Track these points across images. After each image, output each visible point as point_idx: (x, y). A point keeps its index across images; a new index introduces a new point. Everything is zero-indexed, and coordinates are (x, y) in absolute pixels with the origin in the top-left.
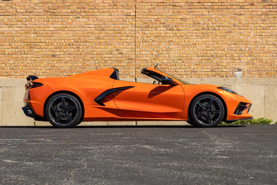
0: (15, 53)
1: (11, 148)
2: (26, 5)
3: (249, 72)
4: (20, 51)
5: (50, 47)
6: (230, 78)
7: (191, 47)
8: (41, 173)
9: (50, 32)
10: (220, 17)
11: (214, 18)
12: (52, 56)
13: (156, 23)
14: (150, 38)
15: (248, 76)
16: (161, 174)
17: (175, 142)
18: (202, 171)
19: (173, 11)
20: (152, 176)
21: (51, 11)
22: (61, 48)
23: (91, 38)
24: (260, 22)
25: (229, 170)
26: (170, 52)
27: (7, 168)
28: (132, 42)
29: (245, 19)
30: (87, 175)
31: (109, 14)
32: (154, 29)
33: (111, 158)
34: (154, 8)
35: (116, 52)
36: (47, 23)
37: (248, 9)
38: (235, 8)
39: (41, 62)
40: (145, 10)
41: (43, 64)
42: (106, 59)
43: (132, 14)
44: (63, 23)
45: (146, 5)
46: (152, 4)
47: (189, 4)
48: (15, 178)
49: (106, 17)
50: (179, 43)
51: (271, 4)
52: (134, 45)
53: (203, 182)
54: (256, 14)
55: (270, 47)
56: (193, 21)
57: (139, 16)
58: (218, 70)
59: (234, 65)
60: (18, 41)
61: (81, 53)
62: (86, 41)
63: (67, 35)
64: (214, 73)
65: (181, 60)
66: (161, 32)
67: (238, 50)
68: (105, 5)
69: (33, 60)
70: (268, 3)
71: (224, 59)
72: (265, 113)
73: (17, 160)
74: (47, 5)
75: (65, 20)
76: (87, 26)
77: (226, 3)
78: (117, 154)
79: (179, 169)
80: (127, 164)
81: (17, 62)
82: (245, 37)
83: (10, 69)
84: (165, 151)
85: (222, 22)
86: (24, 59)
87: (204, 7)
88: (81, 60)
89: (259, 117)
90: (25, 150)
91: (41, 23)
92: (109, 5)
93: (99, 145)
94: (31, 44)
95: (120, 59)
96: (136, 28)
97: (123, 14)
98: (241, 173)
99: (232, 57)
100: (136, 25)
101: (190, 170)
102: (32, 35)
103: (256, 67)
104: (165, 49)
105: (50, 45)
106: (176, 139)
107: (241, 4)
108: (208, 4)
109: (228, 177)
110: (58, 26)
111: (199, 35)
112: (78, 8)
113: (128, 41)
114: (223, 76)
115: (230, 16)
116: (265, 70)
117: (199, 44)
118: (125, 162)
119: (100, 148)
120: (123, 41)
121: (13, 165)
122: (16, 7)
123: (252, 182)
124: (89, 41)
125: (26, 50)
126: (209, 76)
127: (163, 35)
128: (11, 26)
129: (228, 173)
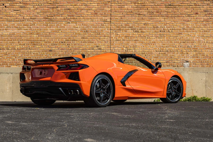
0: (23, 48)
1: (13, 114)
2: (31, 14)
3: (194, 63)
4: (26, 47)
5: (48, 44)
6: (180, 67)
7: (151, 44)
8: (31, 130)
9: (48, 33)
10: (173, 22)
11: (168, 23)
12: (50, 51)
13: (126, 27)
14: (122, 38)
15: (193, 66)
16: (122, 131)
17: (136, 111)
18: (153, 129)
19: (138, 18)
20: (114, 132)
21: (49, 18)
22: (56, 45)
23: (78, 38)
24: (202, 26)
25: (174, 129)
26: (136, 48)
27: (7, 127)
28: (108, 40)
29: (191, 24)
30: (66, 131)
31: (92, 20)
32: (124, 31)
33: (86, 121)
34: (124, 16)
35: (96, 48)
36: (46, 27)
37: (193, 17)
38: (184, 16)
39: (41, 55)
40: (118, 18)
41: (43, 57)
42: (89, 53)
43: (108, 20)
44: (58, 27)
45: (119, 13)
46: (123, 13)
47: (150, 13)
48: (11, 133)
49: (89, 22)
50: (143, 42)
51: (210, 13)
52: (109, 43)
53: (152, 136)
54: (200, 21)
55: (210, 45)
56: (153, 25)
57: (113, 22)
58: (172, 62)
59: (183, 57)
60: (25, 40)
61: (71, 49)
62: (74, 40)
63: (61, 35)
64: (168, 64)
65: (144, 54)
66: (129, 33)
67: (186, 47)
68: (88, 14)
69: (35, 54)
70: (208, 13)
71: (176, 53)
72: (206, 93)
73: (16, 122)
74: (46, 13)
75: (59, 25)
76: (75, 29)
77: (177, 13)
78: (92, 118)
79: (136, 128)
80: (98, 124)
81: (24, 55)
82: (191, 38)
83: (19, 60)
84: (128, 117)
85: (175, 26)
86: (29, 53)
87: (161, 15)
88: (70, 53)
89: (202, 96)
90: (24, 115)
91: (42, 27)
92: (91, 14)
93: (79, 112)
94: (34, 42)
95: (99, 53)
96: (111, 30)
97: (102, 21)
98: (183, 130)
99: (182, 52)
100: (111, 28)
101: (145, 129)
102: (35, 36)
103: (200, 60)
104: (132, 46)
105: (48, 43)
106: (137, 109)
107: (188, 13)
108: (164, 13)
109: (173, 133)
110: (54, 29)
111: (158, 35)
112: (69, 16)
113: (105, 40)
114: (175, 66)
115: (180, 22)
116: (206, 62)
117: (157, 42)
118: (96, 123)
119: (80, 114)
120: (102, 40)
121: (12, 125)
122: (24, 15)
123: (191, 137)
124: (77, 40)
125: (31, 47)
126: (165, 66)
127: (131, 36)
128: (20, 29)
129: (173, 131)
